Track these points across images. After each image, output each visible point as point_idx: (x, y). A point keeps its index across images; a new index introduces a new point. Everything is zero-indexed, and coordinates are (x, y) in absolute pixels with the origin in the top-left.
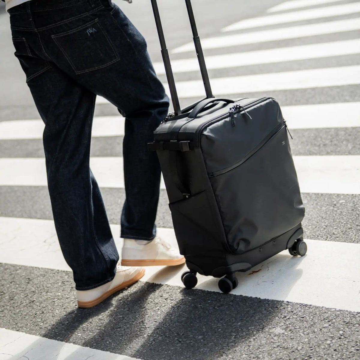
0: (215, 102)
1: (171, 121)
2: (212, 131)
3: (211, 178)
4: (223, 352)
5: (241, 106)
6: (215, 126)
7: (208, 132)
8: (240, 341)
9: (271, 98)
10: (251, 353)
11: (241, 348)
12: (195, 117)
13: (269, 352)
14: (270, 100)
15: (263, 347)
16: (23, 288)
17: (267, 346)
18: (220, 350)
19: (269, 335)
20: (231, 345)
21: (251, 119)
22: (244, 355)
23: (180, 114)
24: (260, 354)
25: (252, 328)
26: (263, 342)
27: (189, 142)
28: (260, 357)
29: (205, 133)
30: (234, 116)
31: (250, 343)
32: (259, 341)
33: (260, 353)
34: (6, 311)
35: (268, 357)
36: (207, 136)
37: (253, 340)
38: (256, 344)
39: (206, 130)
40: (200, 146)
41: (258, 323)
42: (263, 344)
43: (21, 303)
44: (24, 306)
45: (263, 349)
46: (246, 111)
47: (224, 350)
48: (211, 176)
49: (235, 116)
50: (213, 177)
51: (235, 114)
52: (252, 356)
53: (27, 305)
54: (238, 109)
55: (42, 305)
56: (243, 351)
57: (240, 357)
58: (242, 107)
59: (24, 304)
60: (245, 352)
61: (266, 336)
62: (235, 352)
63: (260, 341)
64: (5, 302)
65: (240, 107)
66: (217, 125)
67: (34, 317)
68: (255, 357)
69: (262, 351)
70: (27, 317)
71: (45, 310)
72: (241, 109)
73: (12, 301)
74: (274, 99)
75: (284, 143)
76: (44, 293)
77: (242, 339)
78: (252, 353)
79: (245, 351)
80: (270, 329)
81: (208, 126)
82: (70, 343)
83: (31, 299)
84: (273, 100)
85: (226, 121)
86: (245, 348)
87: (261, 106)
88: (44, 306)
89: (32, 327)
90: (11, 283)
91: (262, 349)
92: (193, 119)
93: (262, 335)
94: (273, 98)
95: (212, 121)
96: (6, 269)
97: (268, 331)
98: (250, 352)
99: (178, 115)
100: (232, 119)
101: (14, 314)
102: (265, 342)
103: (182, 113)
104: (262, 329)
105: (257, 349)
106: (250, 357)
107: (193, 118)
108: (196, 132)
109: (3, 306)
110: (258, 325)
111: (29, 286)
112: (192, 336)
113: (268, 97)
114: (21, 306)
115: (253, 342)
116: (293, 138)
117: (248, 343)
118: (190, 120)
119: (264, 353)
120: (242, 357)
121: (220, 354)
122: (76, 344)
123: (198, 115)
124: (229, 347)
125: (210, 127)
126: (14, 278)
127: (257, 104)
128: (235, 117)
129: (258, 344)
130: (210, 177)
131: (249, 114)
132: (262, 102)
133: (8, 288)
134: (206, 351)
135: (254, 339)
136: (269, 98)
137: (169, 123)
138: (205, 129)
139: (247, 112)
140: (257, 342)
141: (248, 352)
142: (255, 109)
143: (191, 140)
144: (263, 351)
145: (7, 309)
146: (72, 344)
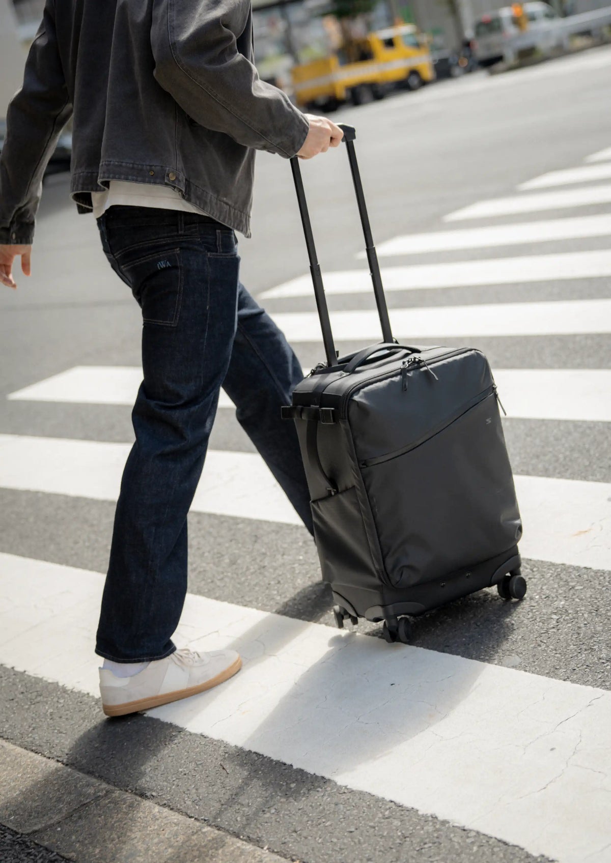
0: (393, 350)
1: (320, 375)
2: (367, 395)
3: (362, 468)
4: (541, 641)
5: (421, 359)
6: (373, 388)
7: (361, 397)
8: (564, 627)
9: (475, 350)
10: (581, 643)
11: (567, 637)
12: (353, 372)
13: (607, 642)
14: (473, 352)
15: (598, 635)
16: (249, 548)
17: (604, 634)
18: (537, 638)
19: (606, 620)
20: (552, 632)
21: (437, 379)
22: (572, 646)
23: (335, 365)
24: (594, 645)
25: (582, 609)
26: (599, 629)
27: (332, 410)
28: (595, 649)
29: (356, 398)
30: (408, 374)
31: (580, 629)
32: (592, 628)
33: (595, 643)
34: (227, 580)
35: (607, 649)
36: (358, 403)
37: (584, 626)
38: (589, 631)
39: (359, 392)
40: (347, 417)
41: (589, 602)
42: (599, 631)
43: (248, 569)
44: (252, 574)
45: (599, 638)
46: (429, 367)
47: (542, 638)
48: (363, 465)
49: (410, 375)
50: (365, 466)
51: (409, 371)
52: (584, 647)
53: (256, 571)
54: (418, 364)
55: (277, 571)
56: (569, 641)
57: (566, 649)
58: (423, 361)
59: (252, 570)
60: (573, 642)
61: (602, 621)
62: (558, 641)
63: (594, 627)
64: (224, 568)
65: (420, 361)
66: (377, 387)
67: (267, 588)
68: (587, 648)
69: (598, 640)
70: (257, 588)
71: (282, 579)
72: (422, 364)
73: (234, 567)
74: (479, 352)
75: (489, 421)
76: (279, 557)
77: (567, 624)
78: (583, 644)
79: (572, 640)
80: (607, 610)
81: (363, 387)
82: (320, 624)
83: (262, 564)
84: (477, 353)
85: (392, 381)
86: (572, 636)
87: (455, 361)
88: (281, 573)
89: (265, 602)
90: (231, 541)
91: (597, 638)
92: (348, 374)
93: (596, 619)
94: (478, 349)
95: (370, 381)
96: (222, 523)
97: (605, 614)
98: (581, 641)
99: (331, 365)
100: (403, 378)
101: (239, 583)
102: (602, 628)
103: (339, 363)
104: (597, 611)
105: (591, 638)
106: (581, 649)
107: (349, 372)
108: (344, 395)
109: (223, 573)
110: (589, 605)
111: (257, 546)
112: (495, 618)
113: (470, 347)
114: (248, 573)
115: (583, 628)
116: (506, 413)
117: (576, 629)
118: (345, 375)
119: (600, 643)
120: (568, 648)
121: (536, 643)
122: (329, 625)
123: (357, 369)
124: (549, 634)
125: (366, 389)
126: (234, 535)
127: (450, 357)
128: (408, 376)
129: (591, 631)
130: (361, 466)
131: (434, 373)
132: (457, 355)
133: (227, 548)
134: (517, 639)
135: (585, 624)
136: (471, 350)
137: (316, 378)
138: (357, 392)
139: (431, 369)
140: (590, 628)
141: (576, 641)
142: (444, 365)
143: (336, 408)
144: (600, 640)
145: (227, 576)
146: (323, 626)
